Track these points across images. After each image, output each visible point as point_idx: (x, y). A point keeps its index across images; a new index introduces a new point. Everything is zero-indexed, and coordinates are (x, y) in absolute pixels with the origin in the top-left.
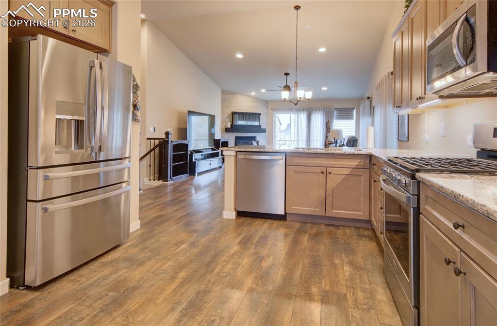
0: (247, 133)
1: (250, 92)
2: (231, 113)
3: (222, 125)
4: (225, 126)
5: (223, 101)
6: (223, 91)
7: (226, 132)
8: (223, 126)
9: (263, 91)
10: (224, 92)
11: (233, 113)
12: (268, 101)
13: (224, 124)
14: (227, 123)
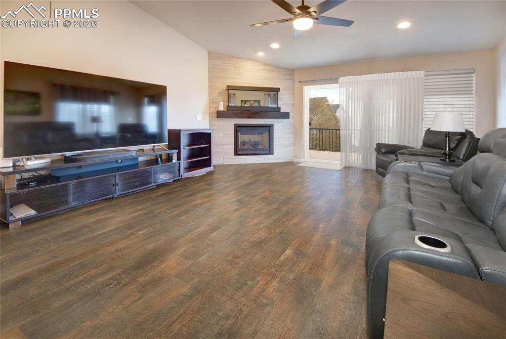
0: (256, 120)
1: (256, 51)
2: (225, 88)
3: (210, 107)
4: (216, 108)
5: (211, 69)
6: (210, 54)
7: (218, 117)
8: (212, 109)
9: (275, 46)
10: (212, 55)
11: (229, 88)
12: (294, 70)
13: (214, 106)
14: (218, 103)
